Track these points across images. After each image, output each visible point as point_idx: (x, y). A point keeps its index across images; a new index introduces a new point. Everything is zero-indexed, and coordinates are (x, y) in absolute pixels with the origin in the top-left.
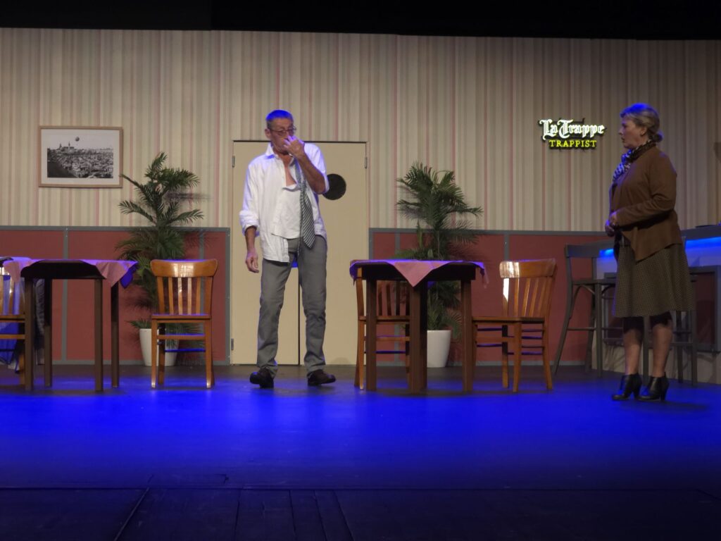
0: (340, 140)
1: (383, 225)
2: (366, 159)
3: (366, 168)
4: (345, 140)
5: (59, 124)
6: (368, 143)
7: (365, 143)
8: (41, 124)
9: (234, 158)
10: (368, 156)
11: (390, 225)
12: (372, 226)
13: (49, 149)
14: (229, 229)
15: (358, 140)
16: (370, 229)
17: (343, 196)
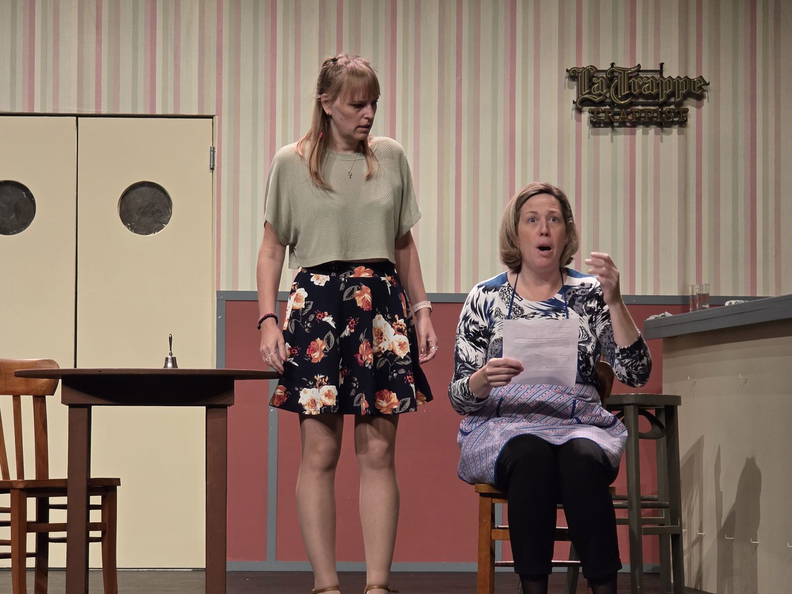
0: (159, 112)
1: (244, 285)
2: (213, 150)
3: (212, 169)
4: (171, 112)
6: (216, 119)
7: (211, 117)
10: (216, 145)
12: (223, 288)
15: (196, 113)
16: (219, 293)
17: (166, 227)
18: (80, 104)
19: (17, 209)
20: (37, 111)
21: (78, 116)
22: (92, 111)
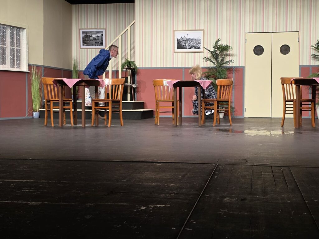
0: (288, 31)
1: (305, 64)
2: (299, 38)
3: (298, 42)
4: (290, 31)
5: (181, 29)
7: (298, 32)
8: (175, 29)
9: (246, 39)
10: (299, 37)
11: (308, 64)
12: (301, 64)
13: (177, 39)
14: (244, 67)
15: (295, 31)
16: (300, 66)
17: (289, 53)
18: (273, 30)
19: (260, 51)
20: (264, 32)
21: (272, 32)
22: (275, 31)
